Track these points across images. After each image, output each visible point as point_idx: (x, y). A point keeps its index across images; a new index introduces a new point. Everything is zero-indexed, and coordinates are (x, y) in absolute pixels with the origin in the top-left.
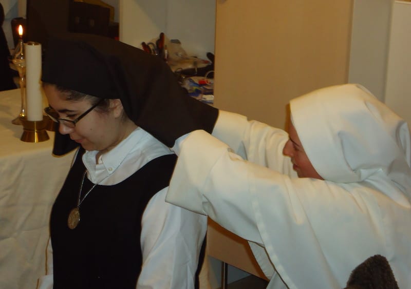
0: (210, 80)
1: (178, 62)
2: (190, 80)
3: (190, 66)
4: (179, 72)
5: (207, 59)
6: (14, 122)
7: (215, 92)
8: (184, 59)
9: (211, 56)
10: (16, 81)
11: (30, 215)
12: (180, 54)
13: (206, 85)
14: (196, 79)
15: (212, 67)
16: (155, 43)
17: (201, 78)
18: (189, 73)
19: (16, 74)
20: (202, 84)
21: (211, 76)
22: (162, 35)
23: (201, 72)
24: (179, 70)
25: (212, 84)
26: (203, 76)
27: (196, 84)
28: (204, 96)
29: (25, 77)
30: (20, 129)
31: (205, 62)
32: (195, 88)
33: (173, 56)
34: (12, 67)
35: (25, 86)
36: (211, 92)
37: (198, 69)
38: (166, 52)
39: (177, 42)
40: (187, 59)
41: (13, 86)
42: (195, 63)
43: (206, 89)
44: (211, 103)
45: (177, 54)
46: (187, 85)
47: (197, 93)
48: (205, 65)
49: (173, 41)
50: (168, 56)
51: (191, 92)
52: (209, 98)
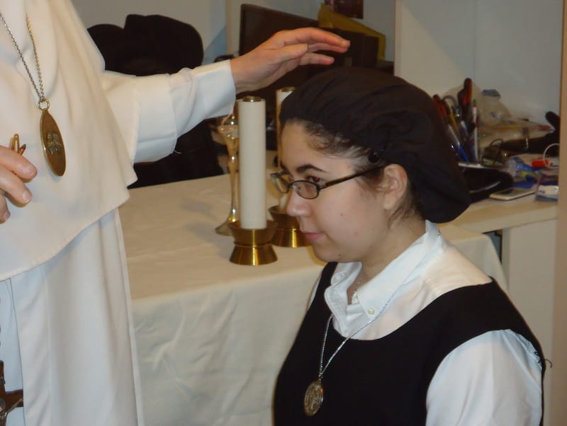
0: (552, 161)
1: (495, 129)
2: (519, 162)
3: (516, 136)
4: (496, 146)
5: (547, 123)
6: (218, 230)
7: (559, 183)
8: (506, 124)
9: (553, 118)
10: (222, 161)
11: (245, 387)
12: (499, 115)
13: (545, 168)
14: (528, 159)
15: (555, 137)
16: (455, 97)
17: (536, 157)
18: (515, 148)
19: (224, 150)
20: (537, 166)
21: (554, 152)
22: (468, 83)
23: (536, 147)
24: (499, 142)
25: (555, 167)
26: (541, 152)
27: (526, 166)
28: (542, 188)
29: (237, 154)
30: (229, 242)
31: (543, 128)
32: (524, 174)
33: (486, 118)
34: (216, 138)
35: (237, 171)
36: (554, 181)
37: (531, 141)
38: (475, 111)
39: (494, 94)
40: (512, 123)
41: (218, 171)
42: (525, 131)
43: (544, 176)
44: (554, 200)
45: (493, 115)
46: (512, 168)
47: (529, 182)
48: (542, 134)
49: (487, 93)
50: (478, 118)
51: (519, 180)
52: (550, 191)
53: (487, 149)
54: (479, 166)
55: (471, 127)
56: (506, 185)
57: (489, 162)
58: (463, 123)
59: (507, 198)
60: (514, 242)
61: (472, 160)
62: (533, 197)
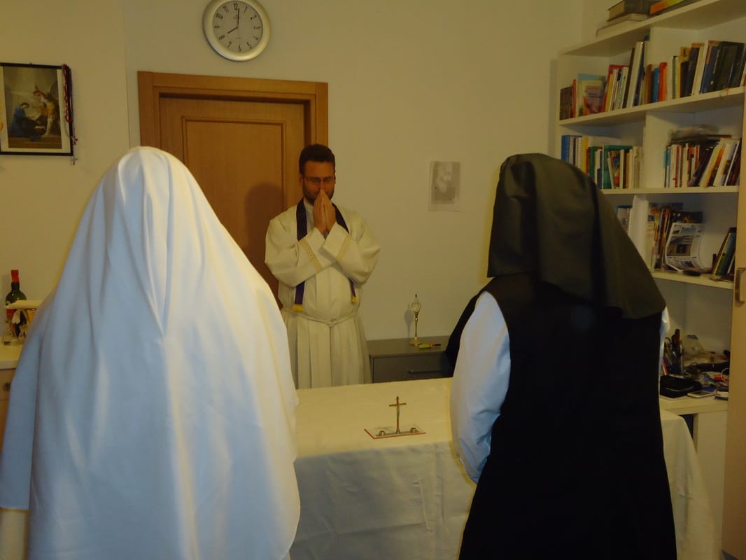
0: (725, 377)
1: (694, 356)
2: (705, 375)
3: (706, 361)
4: (694, 366)
5: (725, 356)
7: (729, 391)
8: (701, 354)
9: (727, 353)
12: (696, 349)
13: (722, 381)
14: (712, 374)
15: (727, 365)
16: (670, 338)
17: (717, 374)
18: (705, 368)
20: (717, 380)
21: (727, 373)
22: (677, 332)
23: (717, 368)
24: (695, 364)
25: (727, 380)
26: (720, 371)
27: (711, 379)
28: (718, 392)
31: (721, 358)
32: (710, 383)
33: (689, 350)
36: (727, 390)
37: (715, 365)
38: (681, 346)
39: (694, 337)
40: (704, 353)
42: (712, 359)
43: (722, 385)
44: (726, 399)
45: (693, 349)
46: (702, 380)
47: (712, 388)
48: (722, 361)
49: (689, 336)
50: (683, 350)
51: (707, 386)
52: (723, 394)
53: (688, 367)
54: (682, 377)
55: (679, 355)
56: (698, 389)
57: (690, 375)
58: (674, 353)
59: (698, 396)
60: (701, 423)
61: (679, 374)
62: (714, 397)
